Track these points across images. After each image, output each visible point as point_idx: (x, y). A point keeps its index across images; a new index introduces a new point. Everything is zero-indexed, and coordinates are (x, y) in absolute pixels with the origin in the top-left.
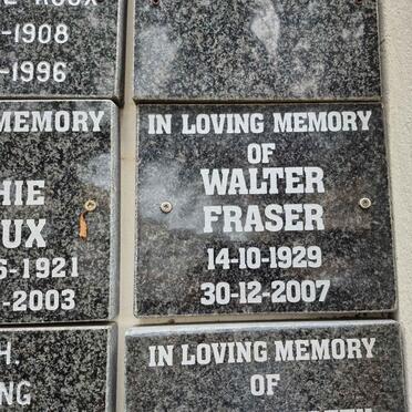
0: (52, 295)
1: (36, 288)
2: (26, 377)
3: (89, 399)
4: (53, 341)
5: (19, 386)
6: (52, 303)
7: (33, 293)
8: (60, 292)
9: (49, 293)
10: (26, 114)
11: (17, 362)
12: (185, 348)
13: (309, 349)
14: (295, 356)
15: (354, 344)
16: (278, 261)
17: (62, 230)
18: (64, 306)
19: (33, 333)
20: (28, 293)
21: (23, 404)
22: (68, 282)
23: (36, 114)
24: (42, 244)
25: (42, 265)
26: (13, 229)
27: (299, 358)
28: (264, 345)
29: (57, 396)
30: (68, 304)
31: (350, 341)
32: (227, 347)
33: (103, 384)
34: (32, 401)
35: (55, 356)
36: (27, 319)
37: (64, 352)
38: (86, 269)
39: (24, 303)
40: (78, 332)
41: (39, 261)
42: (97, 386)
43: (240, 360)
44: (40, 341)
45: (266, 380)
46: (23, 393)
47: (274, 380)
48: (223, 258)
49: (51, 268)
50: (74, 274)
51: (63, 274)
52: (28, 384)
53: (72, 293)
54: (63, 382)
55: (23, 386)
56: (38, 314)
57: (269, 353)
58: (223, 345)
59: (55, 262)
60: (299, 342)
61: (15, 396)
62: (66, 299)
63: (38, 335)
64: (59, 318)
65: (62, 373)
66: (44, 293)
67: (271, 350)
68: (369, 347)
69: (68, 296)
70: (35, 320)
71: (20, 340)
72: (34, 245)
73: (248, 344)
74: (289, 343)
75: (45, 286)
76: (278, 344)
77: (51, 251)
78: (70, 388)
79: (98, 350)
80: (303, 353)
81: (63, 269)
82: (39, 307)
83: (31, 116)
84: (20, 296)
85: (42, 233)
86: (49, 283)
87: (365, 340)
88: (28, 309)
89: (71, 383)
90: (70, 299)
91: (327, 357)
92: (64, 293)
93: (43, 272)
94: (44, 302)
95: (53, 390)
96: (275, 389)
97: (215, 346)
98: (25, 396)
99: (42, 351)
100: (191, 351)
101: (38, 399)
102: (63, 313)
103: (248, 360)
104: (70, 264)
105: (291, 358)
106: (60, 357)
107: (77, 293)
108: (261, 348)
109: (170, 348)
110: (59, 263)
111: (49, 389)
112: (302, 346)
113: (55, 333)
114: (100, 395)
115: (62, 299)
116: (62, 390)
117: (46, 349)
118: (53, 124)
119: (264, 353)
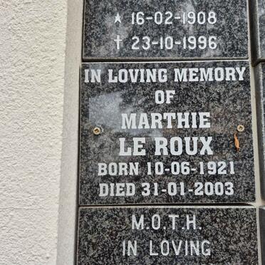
0: (219, 186)
1: (209, 181)
2: (206, 238)
3: (247, 253)
4: (222, 215)
5: (203, 243)
6: (219, 190)
7: (207, 184)
8: (224, 183)
9: (217, 184)
10: (196, 70)
11: (200, 228)
17: (223, 144)
18: (227, 193)
19: (209, 210)
20: (204, 184)
21: (206, 255)
22: (229, 177)
23: (202, 70)
24: (210, 152)
25: (212, 166)
26: (192, 143)
29: (227, 250)
30: (229, 191)
33: (256, 243)
34: (211, 253)
35: (224, 224)
36: (204, 200)
37: (229, 222)
38: (239, 169)
39: (202, 190)
40: (237, 209)
41: (209, 164)
42: (252, 245)
44: (213, 215)
46: (205, 248)
49: (217, 168)
50: (232, 172)
51: (225, 172)
52: (209, 243)
53: (232, 185)
54: (230, 241)
55: (205, 244)
56: (211, 197)
59: (219, 164)
61: (200, 250)
62: (228, 188)
63: (212, 211)
64: (224, 200)
65: (229, 236)
66: (214, 184)
69: (229, 186)
70: (209, 202)
71: (201, 213)
72: (206, 153)
75: (214, 180)
77: (217, 157)
78: (235, 246)
79: (251, 221)
81: (225, 169)
82: (211, 193)
83: (199, 72)
84: (199, 186)
85: (210, 146)
86: (216, 178)
88: (204, 194)
89: (235, 243)
90: (230, 188)
92: (226, 184)
93: (212, 171)
94: (214, 190)
95: (224, 246)
98: (207, 250)
99: (215, 221)
101: (215, 252)
102: (226, 197)
104: (229, 166)
106: (227, 225)
107: (235, 185)
110: (222, 165)
111: (221, 245)
113: (222, 210)
114: (254, 250)
115: (225, 188)
116: (230, 247)
117: (218, 220)
118: (213, 76)
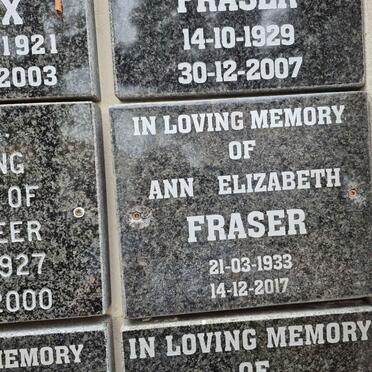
0: (34, 72)
1: (18, 65)
2: (17, 148)
3: (80, 167)
4: (40, 115)
5: (12, 157)
6: (35, 79)
7: (15, 70)
8: (41, 68)
9: (31, 69)
11: (7, 135)
12: (167, 118)
13: (283, 117)
14: (269, 123)
15: (324, 112)
16: (252, 39)
17: (37, 7)
18: (46, 82)
19: (20, 108)
20: (10, 70)
21: (17, 172)
22: (49, 59)
24: (19, 21)
25: (22, 42)
27: (273, 125)
28: (241, 114)
29: (49, 165)
30: (50, 79)
31: (320, 109)
32: (206, 118)
33: (92, 153)
34: (25, 170)
35: (43, 128)
36: (13, 96)
37: (51, 125)
38: (65, 46)
39: (7, 80)
40: (63, 106)
41: (18, 39)
42: (86, 156)
43: (218, 129)
44: (27, 115)
45: (243, 146)
46: (16, 163)
47: (250, 146)
48: (198, 38)
49: (31, 45)
50: (54, 51)
51: (42, 51)
52: (21, 156)
53: (54, 70)
54: (53, 152)
55: (16, 157)
56: (23, 90)
57: (245, 121)
58: (203, 116)
59: (33, 39)
60: (273, 111)
61: (9, 166)
62: (48, 76)
63: (24, 110)
64: (43, 94)
65: (51, 144)
66: (26, 69)
67: (247, 120)
68: (339, 114)
69: (50, 72)
70: (20, 97)
71: (8, 114)
72: (12, 23)
73: (226, 114)
74: (264, 113)
75: (26, 63)
76: (254, 113)
77: (29, 29)
78: (61, 158)
79: (84, 122)
80: (277, 121)
81: (42, 46)
82: (23, 83)
84: (3, 73)
85: (18, 10)
86: (30, 60)
87: (334, 108)
88: (12, 85)
89: (61, 154)
90: (52, 75)
91: (299, 124)
92: (45, 69)
93: (23, 49)
94: (27, 78)
95: (44, 160)
96: (251, 153)
97: (195, 116)
98: (18, 166)
99: (30, 124)
100: (173, 122)
101: (31, 169)
102: (47, 89)
103: (226, 128)
104: (49, 40)
105: (266, 126)
106: (48, 129)
107: (58, 70)
108: (237, 118)
109: (153, 119)
110: (37, 40)
111: (40, 159)
112: (276, 114)
113: (40, 108)
114: (89, 163)
115: (44, 75)
116: (53, 160)
117: (34, 122)
119: (241, 122)
